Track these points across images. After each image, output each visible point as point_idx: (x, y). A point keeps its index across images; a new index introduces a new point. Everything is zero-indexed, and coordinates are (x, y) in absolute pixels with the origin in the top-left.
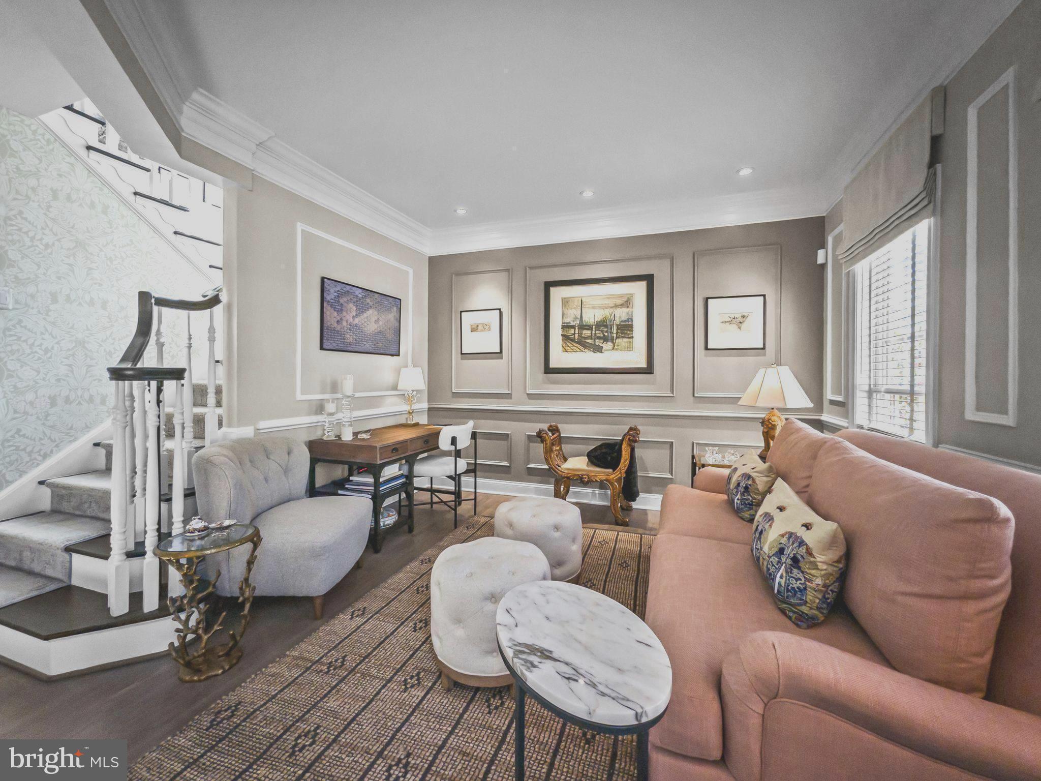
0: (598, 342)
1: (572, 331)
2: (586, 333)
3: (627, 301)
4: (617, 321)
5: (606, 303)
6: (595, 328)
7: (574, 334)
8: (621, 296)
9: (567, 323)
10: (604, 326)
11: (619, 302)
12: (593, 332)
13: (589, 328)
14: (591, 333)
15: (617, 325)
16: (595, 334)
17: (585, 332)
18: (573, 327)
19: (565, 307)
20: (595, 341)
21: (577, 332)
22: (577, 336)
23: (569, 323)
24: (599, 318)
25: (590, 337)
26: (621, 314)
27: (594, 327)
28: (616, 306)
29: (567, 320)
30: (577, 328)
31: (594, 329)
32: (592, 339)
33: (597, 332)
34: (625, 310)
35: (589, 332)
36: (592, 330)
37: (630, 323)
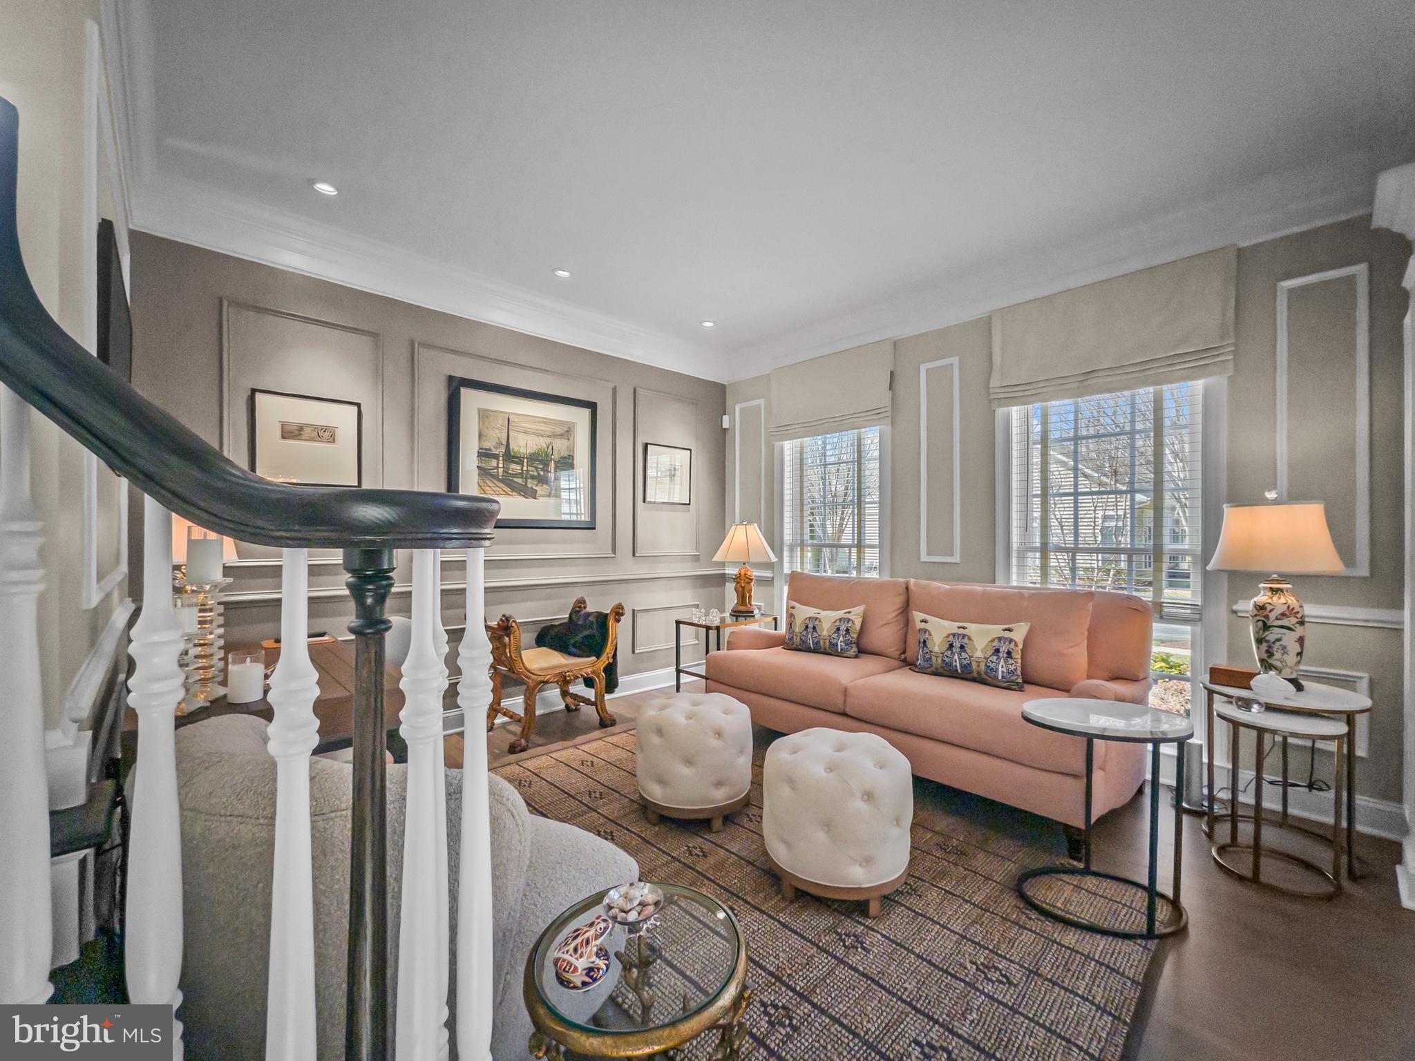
0: (530, 484)
1: (494, 463)
2: (515, 468)
3: (567, 431)
4: (556, 456)
5: (543, 428)
6: (527, 462)
7: (498, 467)
8: (561, 423)
9: (486, 449)
10: (539, 461)
11: (559, 430)
12: (525, 468)
13: (518, 460)
14: (522, 470)
15: (555, 462)
16: (527, 471)
17: (513, 466)
18: (496, 457)
19: (483, 423)
20: (526, 481)
21: (501, 465)
22: (501, 470)
23: (490, 450)
24: (532, 449)
25: (521, 475)
26: (560, 447)
27: (525, 460)
28: (554, 436)
29: (487, 445)
30: (501, 458)
31: (525, 464)
32: (522, 478)
33: (530, 468)
34: (565, 442)
35: (519, 467)
36: (523, 466)
37: (570, 461)
